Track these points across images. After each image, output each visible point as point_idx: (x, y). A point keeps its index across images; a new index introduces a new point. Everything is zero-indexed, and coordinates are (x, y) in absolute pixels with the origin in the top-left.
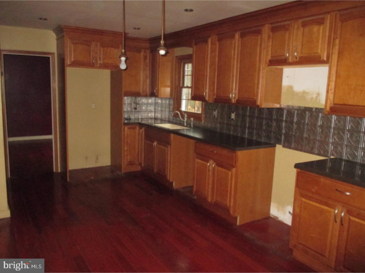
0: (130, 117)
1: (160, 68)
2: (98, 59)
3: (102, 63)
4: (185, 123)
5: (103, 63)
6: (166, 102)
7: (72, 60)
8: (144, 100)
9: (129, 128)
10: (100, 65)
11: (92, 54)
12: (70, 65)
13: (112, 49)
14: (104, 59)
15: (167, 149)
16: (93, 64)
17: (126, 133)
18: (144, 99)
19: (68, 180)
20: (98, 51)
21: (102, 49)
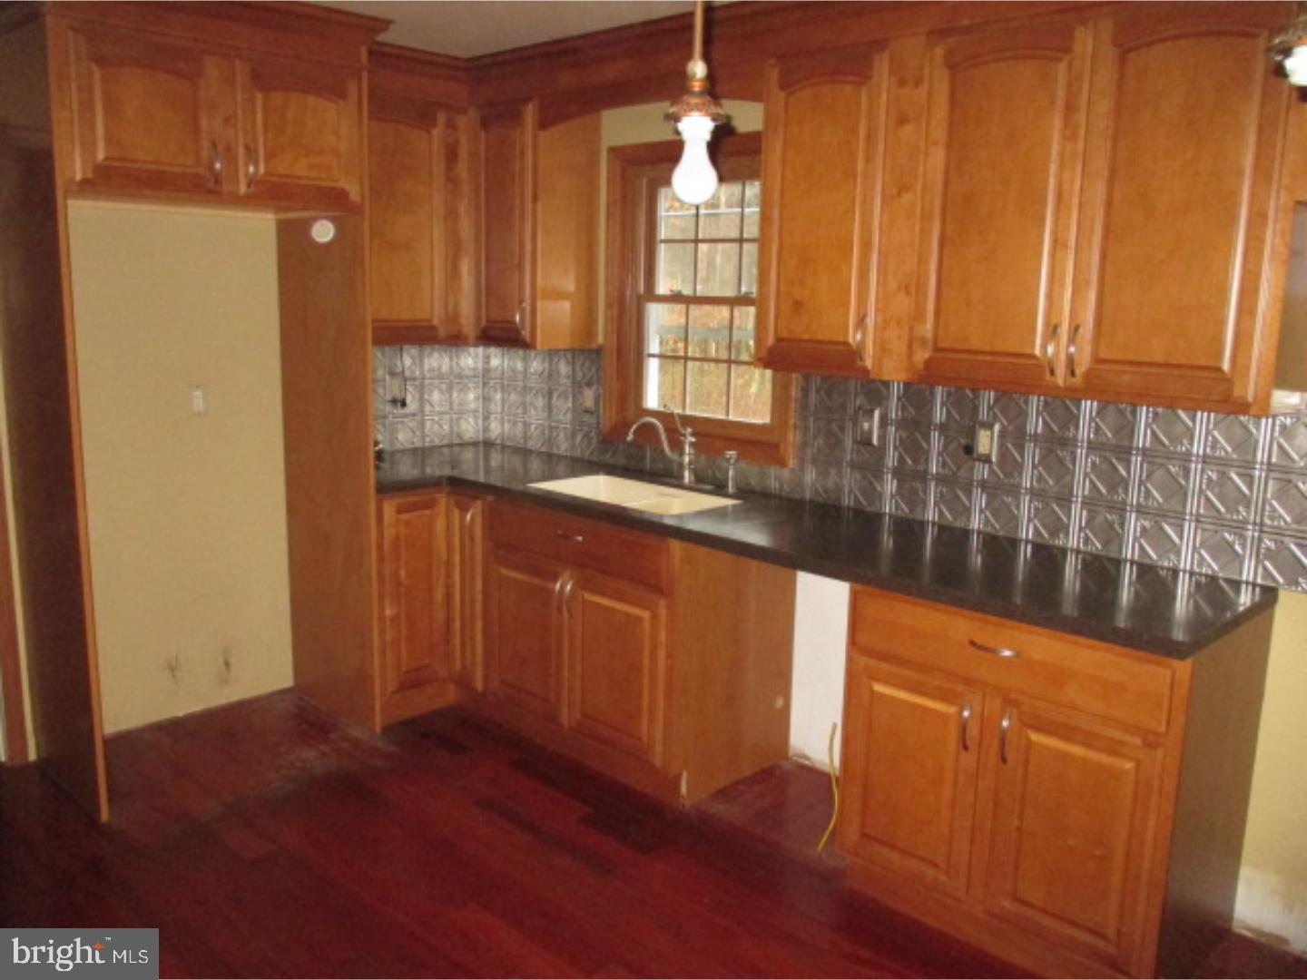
0: (381, 446)
1: (540, 206)
2: (241, 151)
3: (262, 170)
4: (687, 474)
5: (267, 174)
6: (550, 369)
7: (101, 155)
8: (437, 360)
9: (400, 510)
10: (249, 185)
11: (204, 123)
12: (85, 182)
13: (311, 100)
14: (270, 157)
15: (646, 615)
16: (217, 181)
17: (389, 534)
18: (436, 355)
19: (105, 815)
20: (240, 112)
21: (259, 96)
